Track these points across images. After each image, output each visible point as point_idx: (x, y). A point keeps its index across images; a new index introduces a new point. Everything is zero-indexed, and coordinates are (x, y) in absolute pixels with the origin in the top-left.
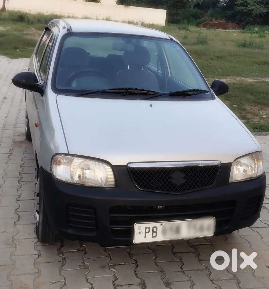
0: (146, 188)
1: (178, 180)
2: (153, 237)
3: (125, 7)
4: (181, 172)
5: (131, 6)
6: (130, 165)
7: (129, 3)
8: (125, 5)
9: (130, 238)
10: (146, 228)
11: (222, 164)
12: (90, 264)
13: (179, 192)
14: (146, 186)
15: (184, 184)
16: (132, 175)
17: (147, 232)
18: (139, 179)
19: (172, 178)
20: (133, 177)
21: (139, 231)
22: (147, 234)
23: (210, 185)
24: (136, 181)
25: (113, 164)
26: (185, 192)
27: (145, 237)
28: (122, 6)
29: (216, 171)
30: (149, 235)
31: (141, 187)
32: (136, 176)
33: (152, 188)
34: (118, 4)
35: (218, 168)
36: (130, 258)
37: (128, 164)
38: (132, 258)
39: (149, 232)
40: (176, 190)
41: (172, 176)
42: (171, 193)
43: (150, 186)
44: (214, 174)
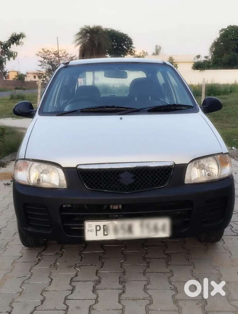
0: (94, 188)
1: (128, 180)
2: (104, 235)
3: (200, 71)
4: (131, 172)
5: (206, 69)
6: (79, 167)
7: (204, 67)
8: (200, 69)
9: (82, 236)
10: (96, 226)
11: (175, 164)
12: (60, 264)
13: (127, 191)
14: (94, 186)
15: (133, 184)
16: (81, 176)
17: (98, 230)
18: (88, 179)
19: (121, 178)
20: (82, 178)
21: (90, 229)
22: (98, 232)
23: (162, 185)
24: (85, 182)
25: (63, 166)
26: (134, 191)
27: (97, 235)
28: (197, 70)
29: (169, 172)
30: (101, 233)
31: (90, 187)
32: (85, 177)
33: (101, 188)
34: (194, 70)
35: (171, 168)
36: (100, 261)
37: (78, 165)
38: (101, 260)
39: (99, 230)
40: (125, 189)
41: (121, 177)
42: (120, 192)
43: (99, 186)
44: (167, 174)
